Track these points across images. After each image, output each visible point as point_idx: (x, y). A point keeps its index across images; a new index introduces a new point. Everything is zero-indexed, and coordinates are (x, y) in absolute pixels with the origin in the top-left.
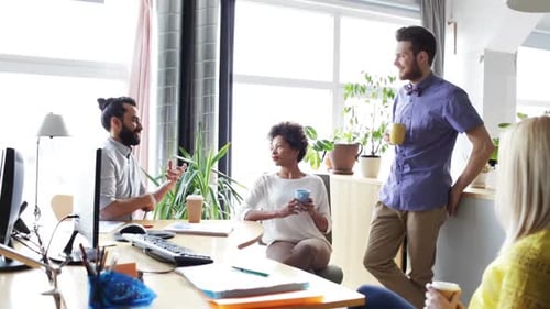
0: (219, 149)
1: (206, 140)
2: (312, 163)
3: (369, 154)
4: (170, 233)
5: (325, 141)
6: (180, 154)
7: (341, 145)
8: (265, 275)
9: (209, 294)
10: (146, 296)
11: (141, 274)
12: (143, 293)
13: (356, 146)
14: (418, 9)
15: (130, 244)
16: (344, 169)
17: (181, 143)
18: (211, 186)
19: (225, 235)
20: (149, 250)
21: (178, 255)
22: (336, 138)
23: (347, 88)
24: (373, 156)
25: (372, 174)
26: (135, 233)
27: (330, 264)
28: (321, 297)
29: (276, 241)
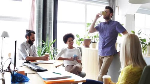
0: (53, 40)
1: (50, 38)
2: (78, 44)
3: (94, 42)
4: (38, 63)
5: (82, 38)
6: (43, 42)
7: (86, 40)
8: (61, 74)
9: (44, 79)
10: (27, 80)
11: (26, 74)
12: (26, 79)
13: (90, 40)
14: (108, 3)
15: (26, 66)
16: (87, 46)
17: (43, 39)
18: (50, 51)
19: (53, 64)
20: (30, 68)
21: (38, 69)
22: (85, 38)
23: (88, 24)
24: (95, 42)
25: (94, 47)
26: (28, 63)
27: (82, 71)
28: (74, 80)
29: (68, 65)
